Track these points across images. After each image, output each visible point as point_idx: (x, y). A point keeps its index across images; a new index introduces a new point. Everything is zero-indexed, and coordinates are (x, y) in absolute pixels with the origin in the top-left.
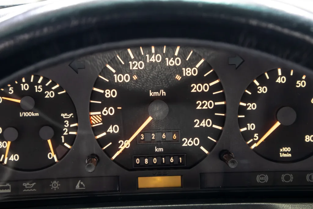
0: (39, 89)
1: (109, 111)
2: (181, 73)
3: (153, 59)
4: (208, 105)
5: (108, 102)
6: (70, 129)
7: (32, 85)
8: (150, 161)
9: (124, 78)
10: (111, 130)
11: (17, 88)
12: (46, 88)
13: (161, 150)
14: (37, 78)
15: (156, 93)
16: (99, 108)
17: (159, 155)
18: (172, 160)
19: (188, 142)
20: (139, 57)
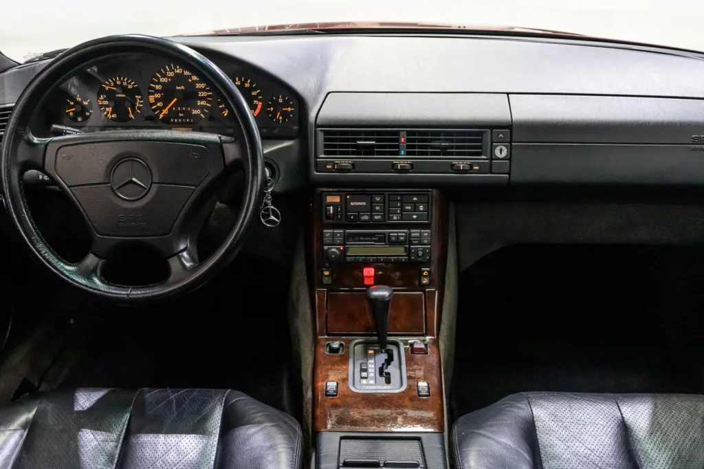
0: (125, 84)
1: (158, 96)
2: (191, 79)
3: (178, 71)
4: (204, 94)
5: (157, 91)
6: (140, 103)
7: (122, 82)
8: (178, 121)
9: (164, 80)
10: (159, 104)
11: (115, 83)
12: (128, 84)
13: (182, 115)
14: (124, 79)
15: (179, 88)
16: (153, 94)
17: (182, 118)
18: (188, 120)
19: (195, 112)
20: (171, 70)
